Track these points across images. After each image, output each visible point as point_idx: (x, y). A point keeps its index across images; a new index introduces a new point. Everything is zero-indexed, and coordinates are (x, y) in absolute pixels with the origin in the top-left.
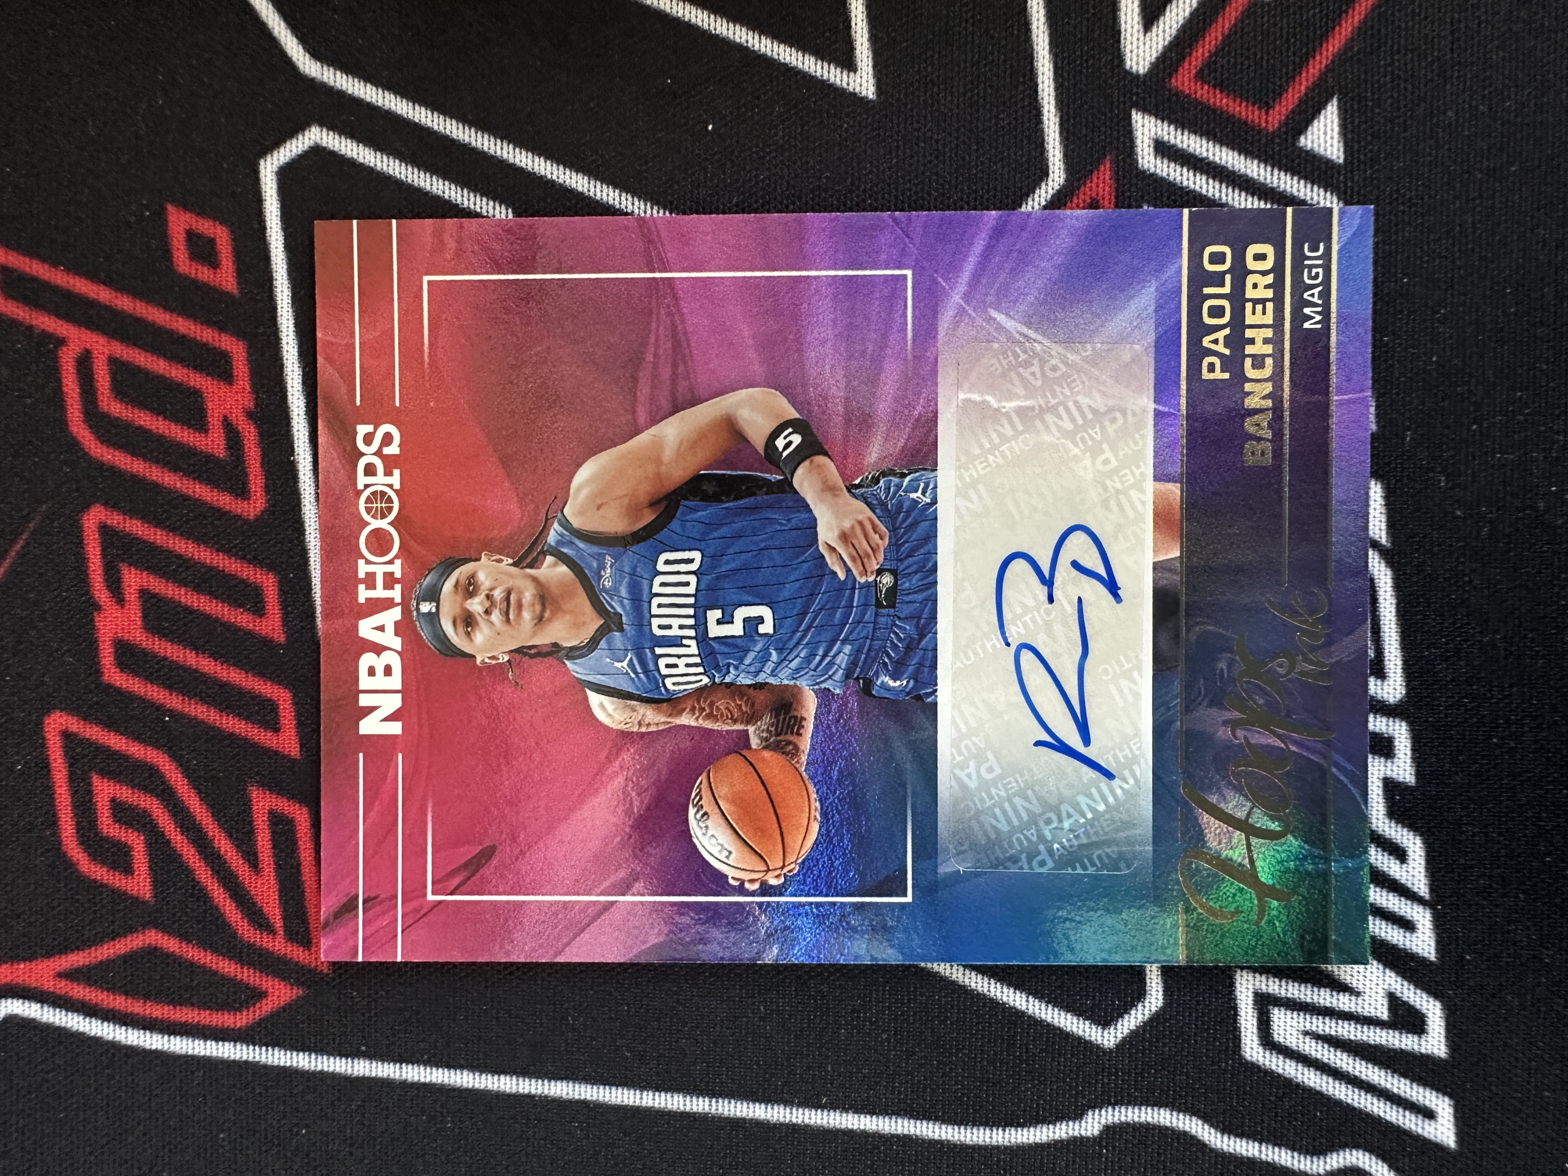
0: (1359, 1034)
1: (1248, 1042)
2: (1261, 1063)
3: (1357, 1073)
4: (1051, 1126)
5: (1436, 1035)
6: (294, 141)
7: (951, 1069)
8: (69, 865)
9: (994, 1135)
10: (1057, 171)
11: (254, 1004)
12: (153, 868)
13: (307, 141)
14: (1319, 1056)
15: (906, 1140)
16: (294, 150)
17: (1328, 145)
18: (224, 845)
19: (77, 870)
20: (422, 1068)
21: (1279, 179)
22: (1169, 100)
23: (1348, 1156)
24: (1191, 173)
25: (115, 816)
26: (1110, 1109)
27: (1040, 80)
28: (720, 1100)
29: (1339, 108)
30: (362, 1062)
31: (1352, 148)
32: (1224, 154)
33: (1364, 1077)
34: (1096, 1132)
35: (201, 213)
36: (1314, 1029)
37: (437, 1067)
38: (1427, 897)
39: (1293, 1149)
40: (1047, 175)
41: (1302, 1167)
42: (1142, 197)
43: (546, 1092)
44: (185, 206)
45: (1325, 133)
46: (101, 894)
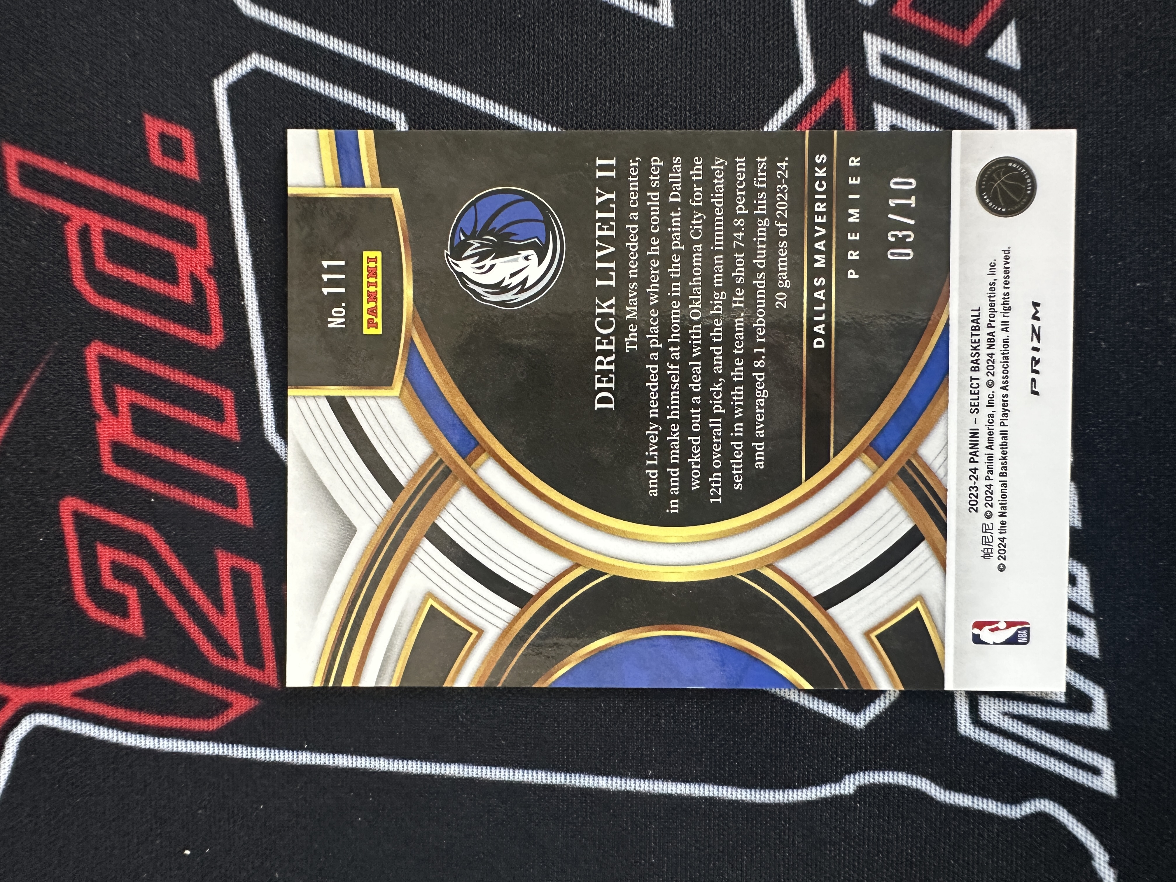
0: (1044, 714)
1: (963, 722)
2: (972, 737)
3: (1043, 743)
4: (818, 788)
5: (1100, 713)
6: (240, 65)
7: (743, 747)
8: (81, 612)
9: (777, 796)
10: (809, 79)
11: (223, 712)
12: (145, 613)
13: (249, 65)
14: (1015, 731)
15: (711, 801)
16: (240, 71)
17: (1009, 55)
18: (197, 593)
19: (86, 615)
20: (349, 757)
21: (973, 81)
22: (891, 24)
23: (1038, 804)
24: (908, 78)
25: (114, 574)
26: (862, 774)
27: (795, 12)
28: (573, 775)
29: (1017, 28)
30: (304, 753)
31: (1026, 57)
32: (932, 64)
33: (1048, 746)
34: (852, 791)
35: (170, 120)
36: (1011, 710)
37: (361, 756)
38: (1092, 611)
39: (997, 800)
40: (802, 81)
41: (1004, 813)
42: (873, 97)
43: (443, 772)
44: (157, 114)
45: (1006, 47)
46: (105, 633)
